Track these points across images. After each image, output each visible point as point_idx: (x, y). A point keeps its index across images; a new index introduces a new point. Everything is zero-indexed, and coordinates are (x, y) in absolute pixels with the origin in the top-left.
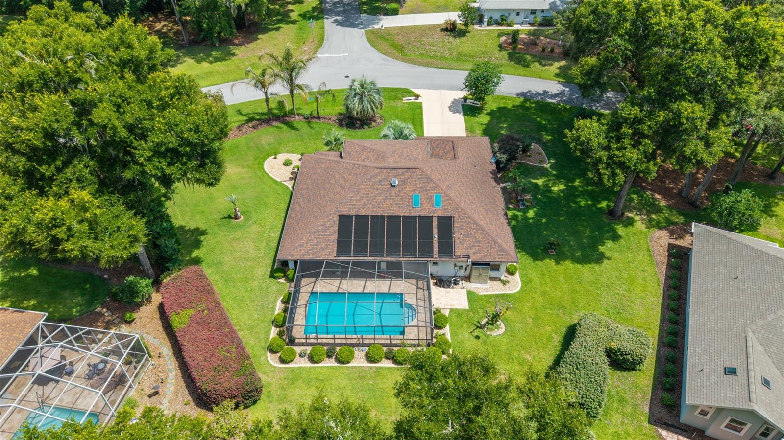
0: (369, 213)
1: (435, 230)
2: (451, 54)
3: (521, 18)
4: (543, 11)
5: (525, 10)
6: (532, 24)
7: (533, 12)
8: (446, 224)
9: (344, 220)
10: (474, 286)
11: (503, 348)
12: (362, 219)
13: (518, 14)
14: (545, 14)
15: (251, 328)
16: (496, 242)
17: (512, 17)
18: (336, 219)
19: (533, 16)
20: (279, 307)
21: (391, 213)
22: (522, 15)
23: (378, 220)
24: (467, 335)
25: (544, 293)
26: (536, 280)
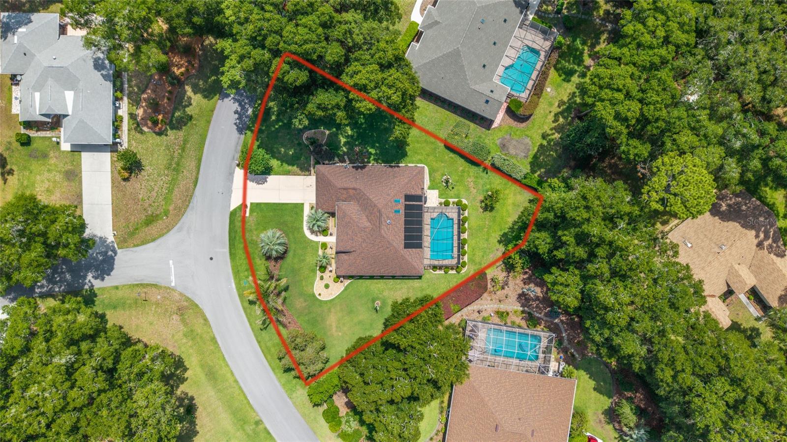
0: (403, 235)
1: (411, 203)
2: (167, 175)
8: (408, 198)
9: (407, 246)
10: (426, 187)
11: (457, 178)
12: (407, 238)
15: (449, 282)
16: (416, 175)
18: (406, 250)
20: (438, 272)
21: (403, 223)
23: (406, 230)
24: (452, 192)
25: (428, 155)
26: (419, 157)
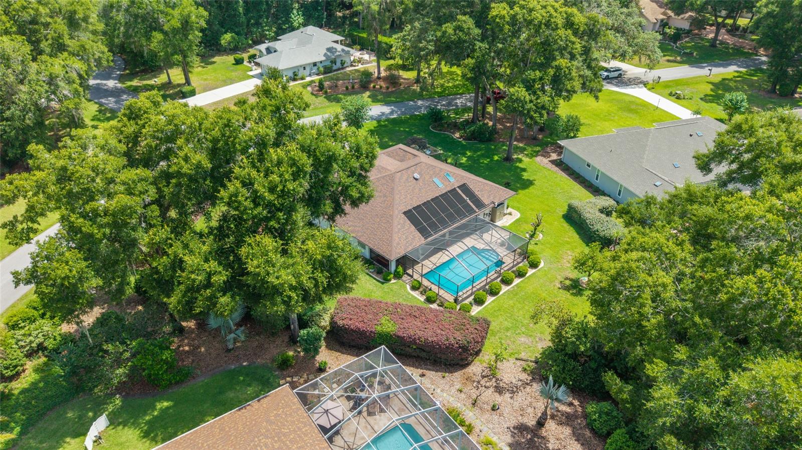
0: (419, 203)
1: (463, 196)
3: (307, 72)
4: (321, 62)
5: (309, 64)
6: (318, 74)
7: (315, 64)
10: (500, 223)
13: (304, 68)
14: (324, 64)
16: (498, 188)
17: (301, 73)
18: (403, 216)
19: (316, 68)
22: (308, 69)
